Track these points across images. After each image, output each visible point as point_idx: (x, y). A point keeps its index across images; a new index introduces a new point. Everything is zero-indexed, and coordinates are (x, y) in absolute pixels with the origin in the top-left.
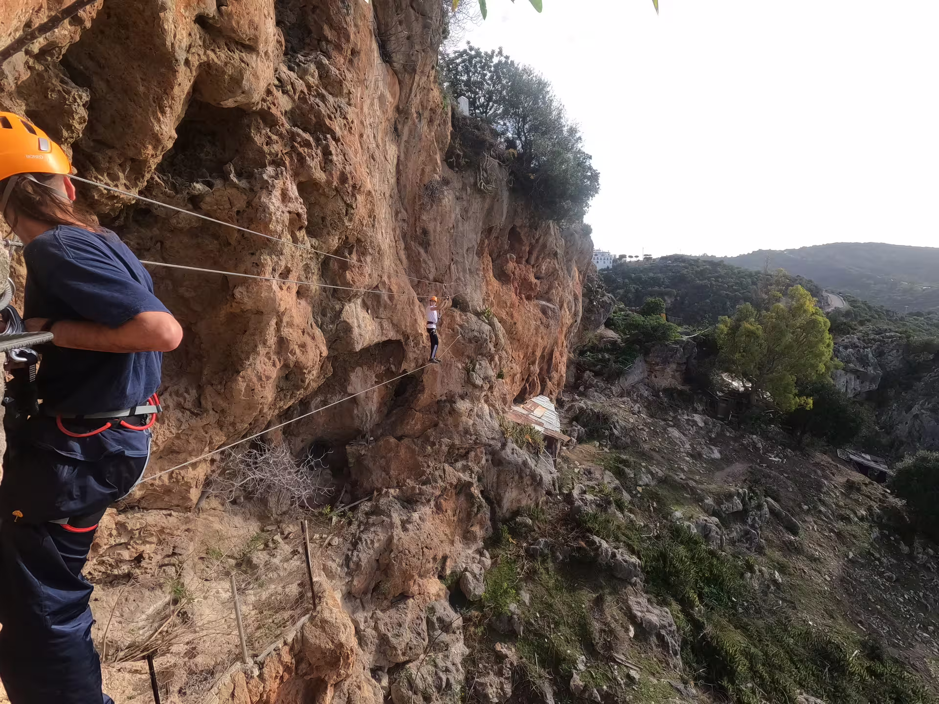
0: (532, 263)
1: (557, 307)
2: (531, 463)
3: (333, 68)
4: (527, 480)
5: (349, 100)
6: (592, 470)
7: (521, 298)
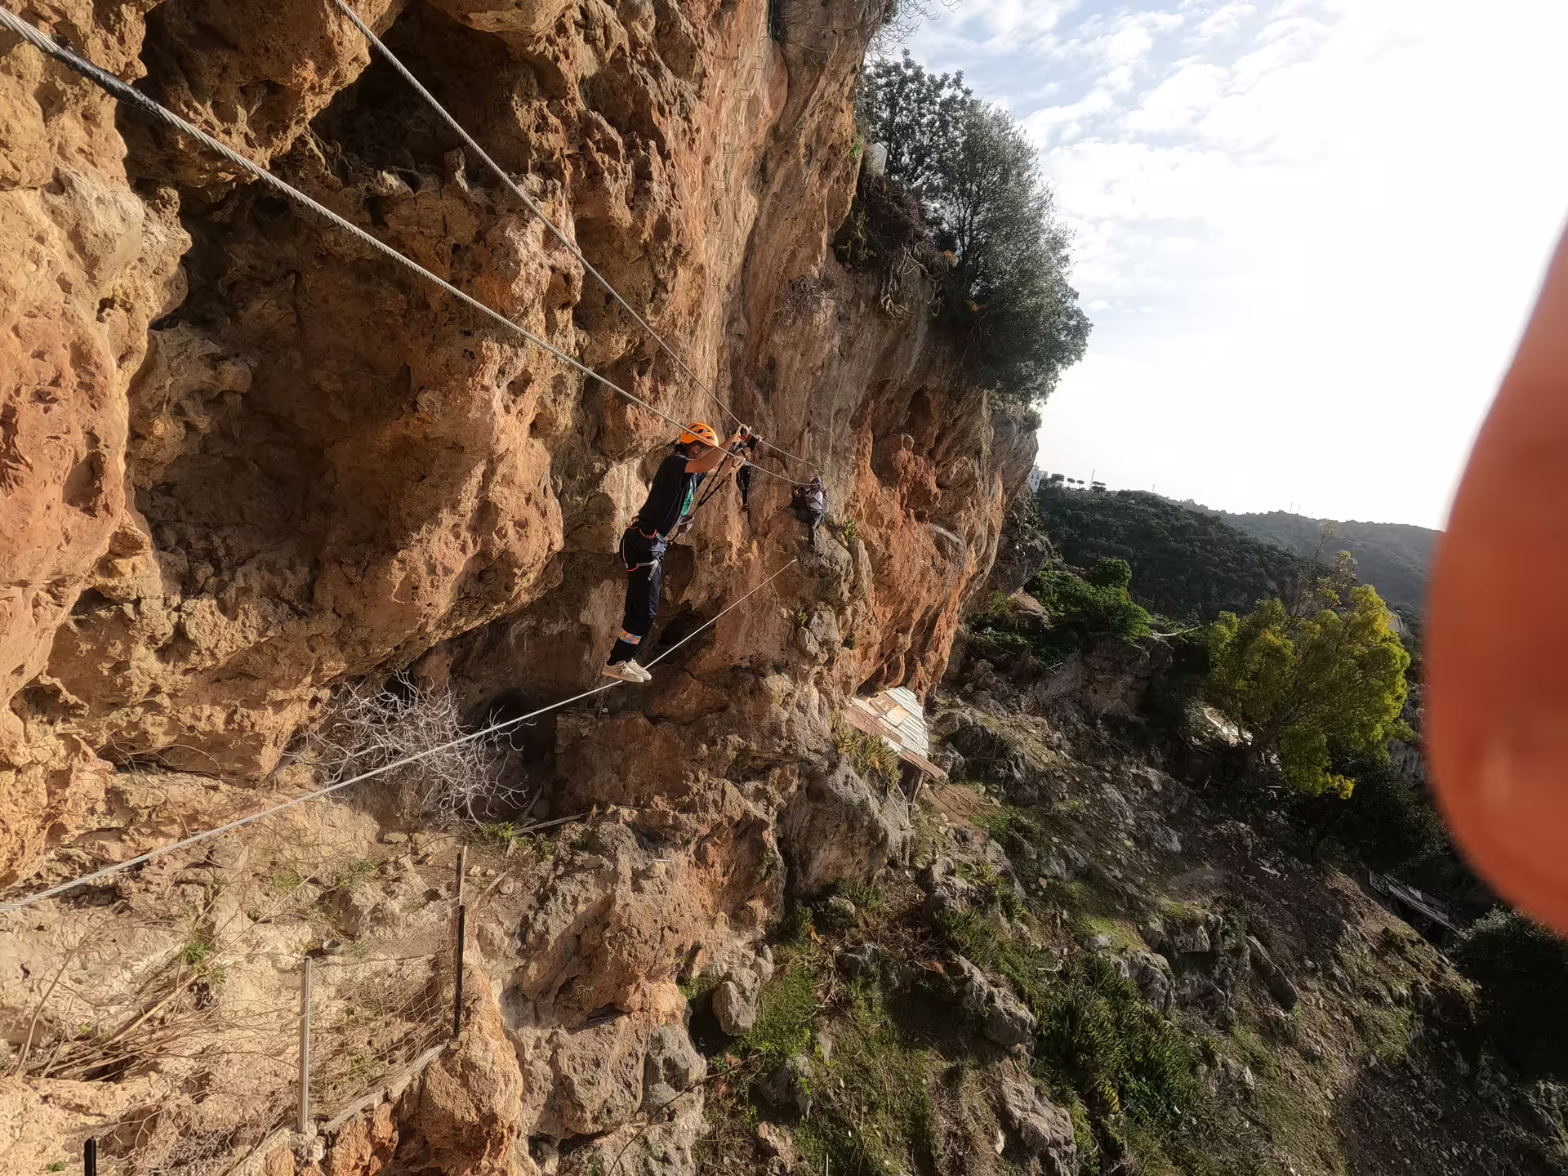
0: (938, 457)
1: (963, 543)
2: (874, 804)
3: (684, 22)
4: (861, 836)
5: (701, 87)
6: (969, 835)
7: (908, 515)
